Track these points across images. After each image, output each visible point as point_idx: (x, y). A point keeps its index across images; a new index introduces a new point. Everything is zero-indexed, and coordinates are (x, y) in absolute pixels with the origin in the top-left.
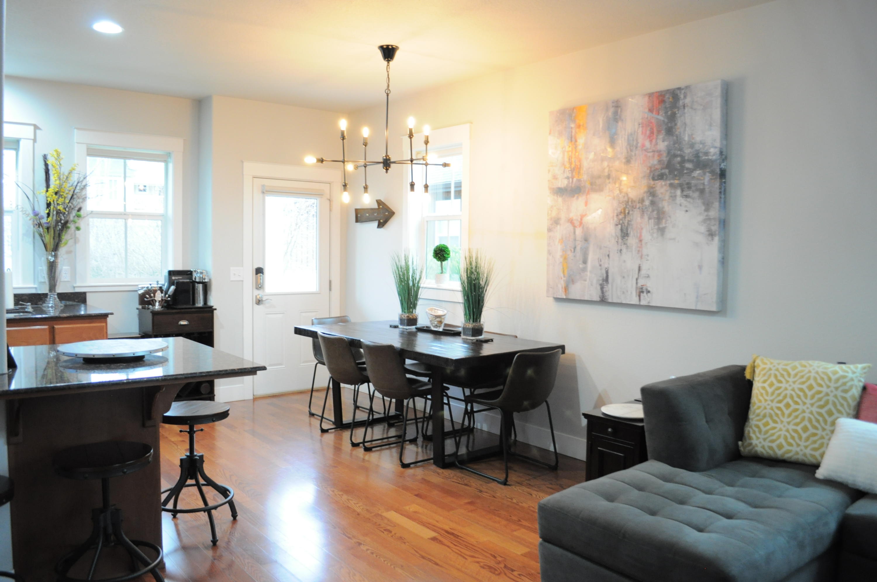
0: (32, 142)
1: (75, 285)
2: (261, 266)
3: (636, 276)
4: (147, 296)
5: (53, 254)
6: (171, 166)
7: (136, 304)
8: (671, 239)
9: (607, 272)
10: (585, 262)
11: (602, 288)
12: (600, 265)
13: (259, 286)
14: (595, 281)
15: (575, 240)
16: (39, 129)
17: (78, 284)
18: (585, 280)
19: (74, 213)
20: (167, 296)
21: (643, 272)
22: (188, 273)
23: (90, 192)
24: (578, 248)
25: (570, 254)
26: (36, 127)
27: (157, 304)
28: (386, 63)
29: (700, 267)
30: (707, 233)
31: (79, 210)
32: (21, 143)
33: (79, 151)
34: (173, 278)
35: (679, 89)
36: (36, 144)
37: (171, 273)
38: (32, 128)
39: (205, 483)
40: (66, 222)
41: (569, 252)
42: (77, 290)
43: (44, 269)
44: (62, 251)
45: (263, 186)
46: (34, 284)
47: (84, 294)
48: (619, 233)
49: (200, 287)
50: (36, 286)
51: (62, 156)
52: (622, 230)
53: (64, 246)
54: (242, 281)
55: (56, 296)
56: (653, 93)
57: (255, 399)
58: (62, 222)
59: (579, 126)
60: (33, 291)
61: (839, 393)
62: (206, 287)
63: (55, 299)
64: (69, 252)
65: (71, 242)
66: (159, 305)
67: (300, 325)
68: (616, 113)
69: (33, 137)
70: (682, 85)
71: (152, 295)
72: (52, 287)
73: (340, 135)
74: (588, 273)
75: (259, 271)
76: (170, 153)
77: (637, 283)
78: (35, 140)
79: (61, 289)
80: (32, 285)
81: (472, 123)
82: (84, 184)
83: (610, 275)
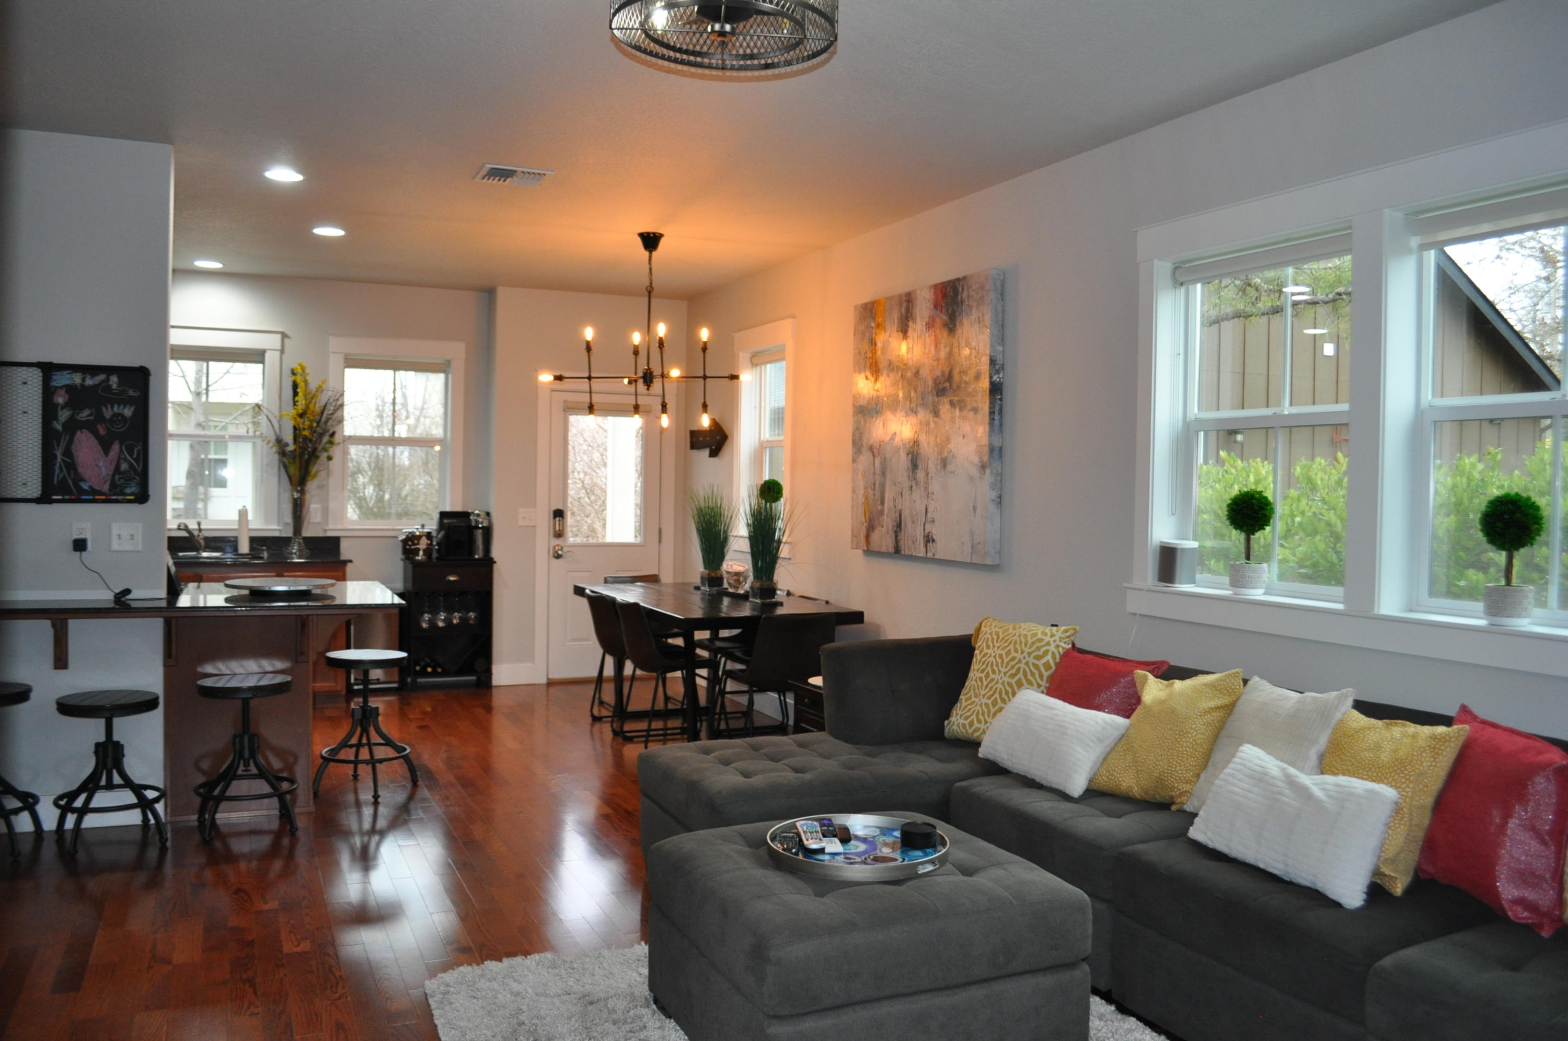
0: (278, 353)
1: (327, 528)
2: (561, 508)
3: (923, 520)
4: (410, 543)
5: (299, 489)
6: (450, 376)
7: (399, 554)
8: (951, 472)
9: (900, 516)
10: (883, 503)
11: (896, 536)
12: (895, 507)
13: (559, 534)
14: (890, 527)
15: (874, 474)
16: (287, 337)
17: (331, 527)
18: (883, 527)
19: (326, 439)
20: (434, 543)
21: (929, 515)
22: (465, 515)
23: (348, 412)
24: (877, 484)
25: (871, 493)
26: (284, 336)
27: (421, 553)
28: (647, 253)
29: (975, 508)
30: (980, 465)
31: (333, 435)
32: (267, 355)
33: (335, 360)
34: (446, 521)
35: (958, 279)
36: (283, 356)
37: (443, 515)
38: (279, 337)
39: (383, 742)
40: (315, 450)
41: (869, 489)
42: (330, 534)
43: (288, 508)
44: (312, 486)
45: (565, 401)
46: (279, 525)
47: (338, 538)
48: (910, 465)
49: (479, 535)
50: (279, 528)
51: (307, 371)
52: (912, 461)
53: (312, 479)
54: (535, 527)
55: (301, 541)
56: (937, 285)
57: (551, 683)
58: (309, 450)
59: (878, 326)
60: (277, 534)
61: (1031, 660)
62: (488, 532)
63: (299, 543)
64: (321, 487)
65: (323, 474)
66: (424, 554)
67: (583, 583)
68: (908, 310)
69: (279, 347)
70: (960, 275)
71: (416, 542)
72: (298, 530)
73: (585, 346)
74: (885, 517)
75: (559, 514)
76: (449, 361)
77: (924, 529)
78: (282, 351)
79: (304, 532)
80: (275, 527)
81: (794, 317)
82: (339, 403)
83: (903, 519)
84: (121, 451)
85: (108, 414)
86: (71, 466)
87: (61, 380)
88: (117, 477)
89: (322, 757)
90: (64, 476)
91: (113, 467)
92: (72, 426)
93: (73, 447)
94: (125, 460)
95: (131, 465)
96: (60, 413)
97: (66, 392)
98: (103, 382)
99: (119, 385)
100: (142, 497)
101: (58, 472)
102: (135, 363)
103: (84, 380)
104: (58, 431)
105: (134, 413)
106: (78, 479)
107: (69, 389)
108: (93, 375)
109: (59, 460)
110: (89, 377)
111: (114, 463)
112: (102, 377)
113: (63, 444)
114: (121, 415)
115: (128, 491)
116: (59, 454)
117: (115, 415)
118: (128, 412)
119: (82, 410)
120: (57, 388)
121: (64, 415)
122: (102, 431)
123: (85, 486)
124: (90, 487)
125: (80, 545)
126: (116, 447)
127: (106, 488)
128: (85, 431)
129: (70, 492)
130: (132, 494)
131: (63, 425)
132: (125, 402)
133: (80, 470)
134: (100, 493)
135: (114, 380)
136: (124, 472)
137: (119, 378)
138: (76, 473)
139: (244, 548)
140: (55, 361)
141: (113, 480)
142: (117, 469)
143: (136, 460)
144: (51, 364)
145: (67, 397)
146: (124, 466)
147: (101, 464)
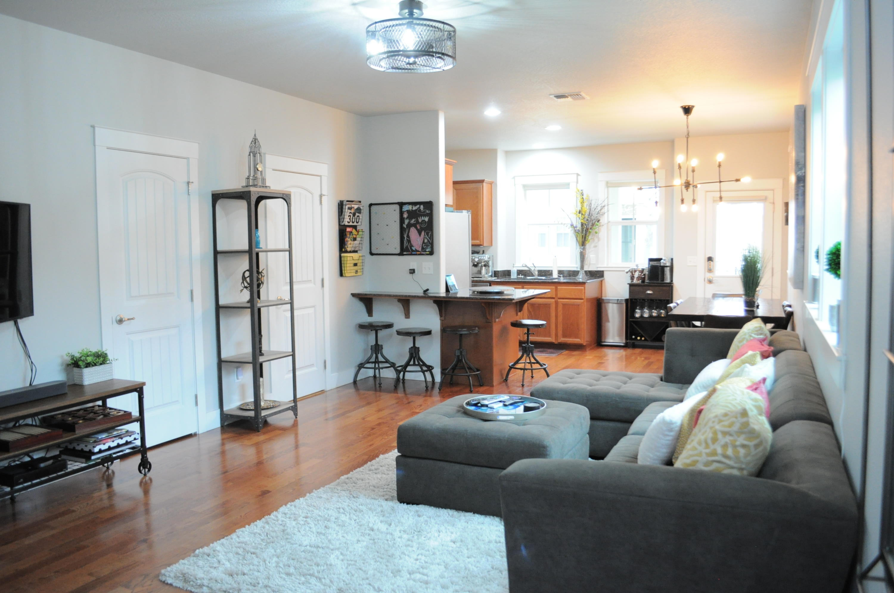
0: (575, 184)
2: (712, 256)
4: (631, 274)
5: (583, 247)
13: (710, 270)
16: (580, 176)
17: (599, 266)
20: (642, 274)
22: (659, 260)
26: (578, 176)
27: (635, 279)
28: (687, 117)
33: (601, 185)
34: (651, 263)
36: (578, 185)
37: (651, 260)
38: (576, 175)
40: (588, 229)
42: (599, 269)
43: (578, 256)
44: (590, 246)
46: (573, 265)
47: (603, 272)
49: (667, 270)
50: (577, 266)
54: (697, 266)
55: (584, 272)
58: (585, 229)
62: (671, 269)
63: (583, 274)
65: (596, 240)
66: (637, 280)
69: (576, 181)
71: (634, 273)
72: (582, 267)
75: (710, 259)
79: (586, 268)
84: (425, 235)
85: (420, 220)
86: (409, 241)
87: (406, 208)
88: (424, 245)
89: (509, 366)
90: (407, 245)
91: (422, 241)
92: (409, 226)
93: (410, 234)
94: (426, 238)
95: (428, 240)
96: (405, 221)
97: (407, 213)
98: (418, 208)
99: (424, 209)
100: (431, 253)
101: (406, 244)
102: (428, 200)
103: (412, 208)
104: (404, 228)
105: (429, 219)
106: (411, 246)
107: (408, 211)
108: (415, 206)
109: (405, 239)
110: (414, 206)
111: (423, 240)
112: (418, 206)
113: (407, 233)
114: (424, 220)
115: (427, 250)
116: (405, 236)
117: (423, 221)
118: (426, 219)
119: (412, 219)
120: (404, 211)
121: (407, 222)
122: (419, 227)
123: (414, 249)
124: (416, 249)
125: (412, 271)
126: (423, 233)
127: (420, 249)
128: (413, 227)
129: (409, 251)
130: (429, 252)
131: (407, 225)
132: (425, 215)
133: (412, 242)
134: (419, 251)
135: (422, 207)
136: (426, 243)
137: (424, 206)
138: (411, 244)
139: (555, 275)
140: (403, 201)
141: (422, 246)
142: (423, 242)
143: (430, 238)
144: (402, 202)
145: (407, 214)
146: (426, 241)
147: (418, 240)
